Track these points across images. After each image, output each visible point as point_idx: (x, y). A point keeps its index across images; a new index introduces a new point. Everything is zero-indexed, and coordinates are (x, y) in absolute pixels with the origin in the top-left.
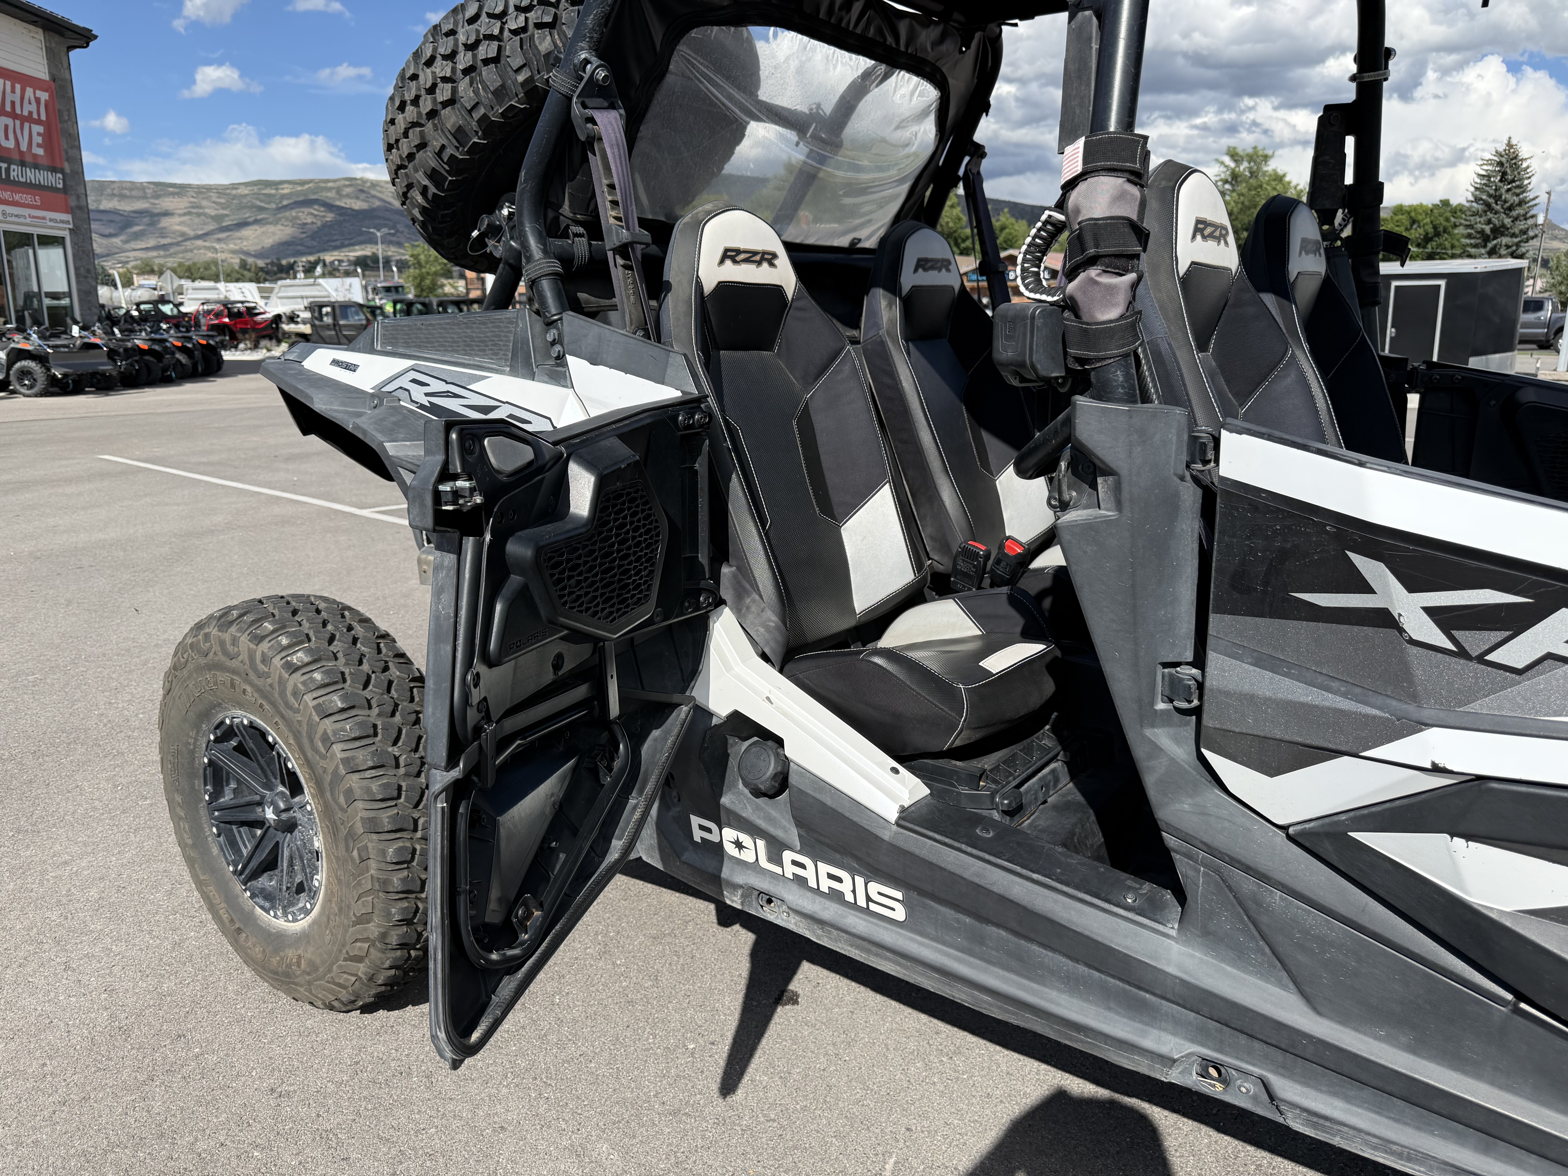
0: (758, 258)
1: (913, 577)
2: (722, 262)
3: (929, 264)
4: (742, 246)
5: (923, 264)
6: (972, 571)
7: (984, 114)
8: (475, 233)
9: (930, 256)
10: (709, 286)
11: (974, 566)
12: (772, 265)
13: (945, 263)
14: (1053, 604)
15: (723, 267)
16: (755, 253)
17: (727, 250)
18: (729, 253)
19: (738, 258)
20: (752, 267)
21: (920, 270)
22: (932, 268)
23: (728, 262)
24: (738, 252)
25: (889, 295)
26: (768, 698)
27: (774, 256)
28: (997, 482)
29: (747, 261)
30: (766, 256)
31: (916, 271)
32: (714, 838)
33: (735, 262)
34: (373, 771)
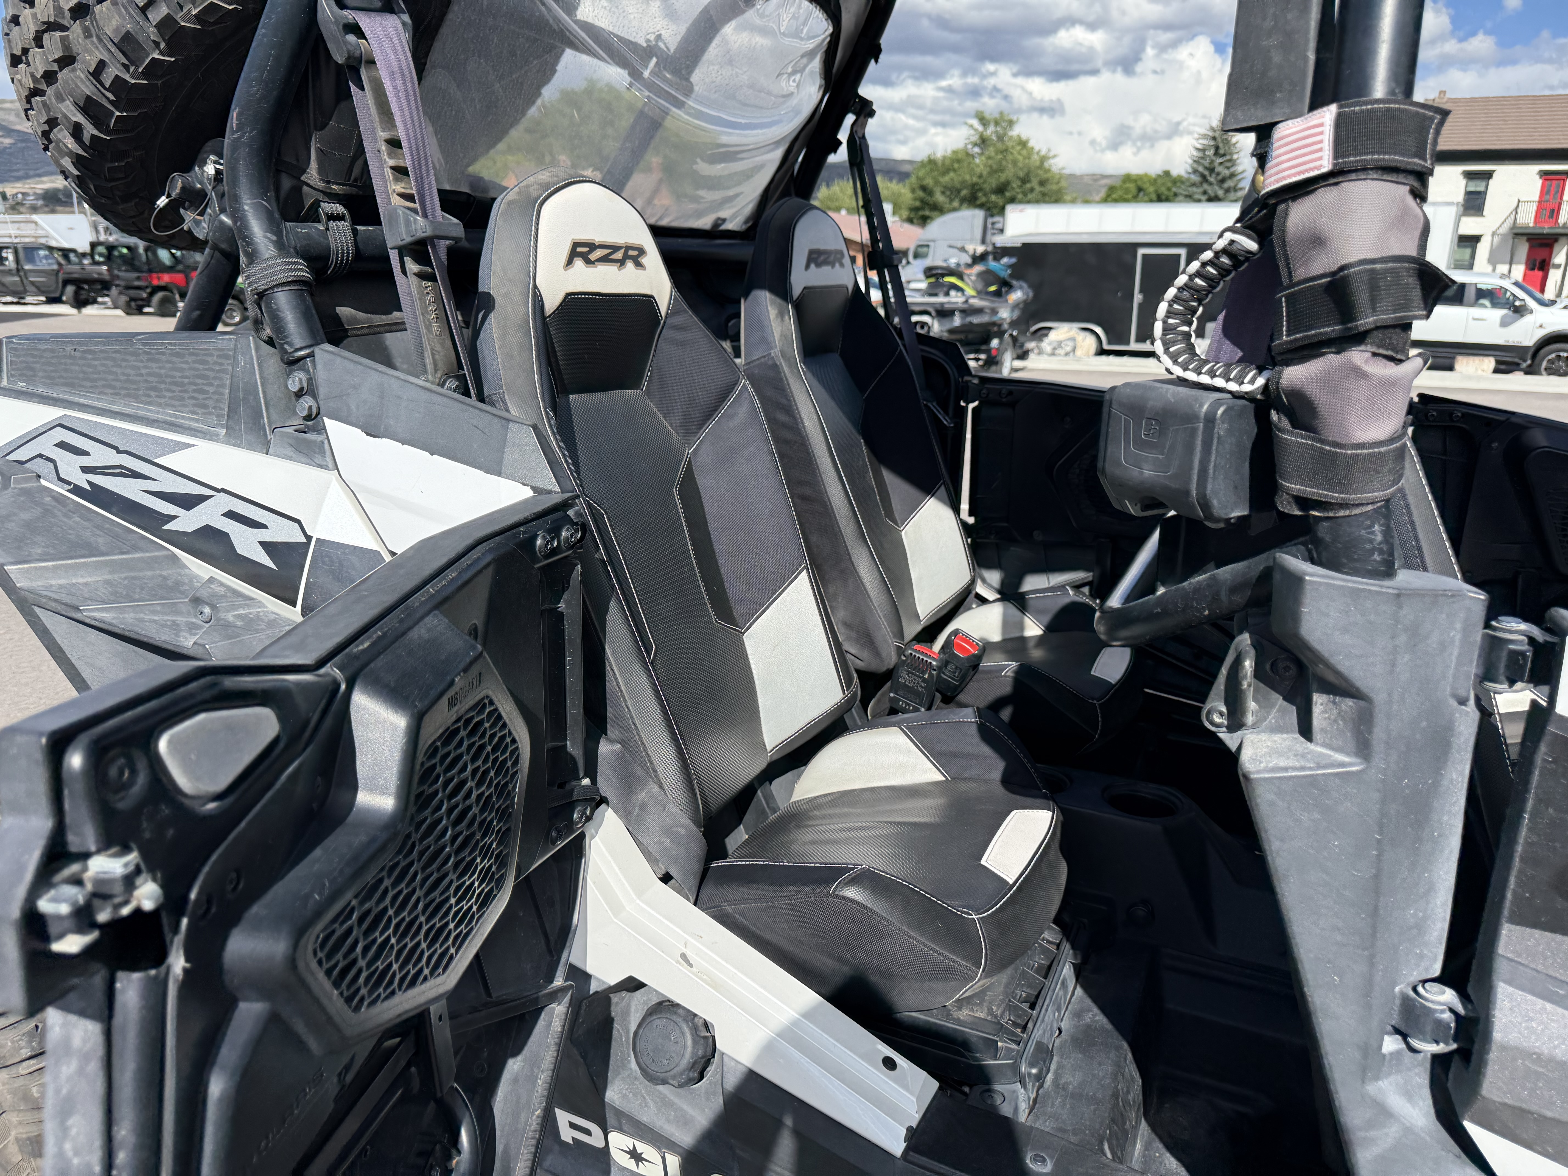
0: (619, 255)
1: (841, 695)
2: (570, 262)
3: (822, 258)
4: (598, 239)
5: (817, 258)
6: (921, 687)
7: (873, 61)
8: (162, 201)
9: (822, 247)
10: (552, 302)
11: (924, 680)
12: (638, 265)
13: (839, 256)
14: (1014, 716)
15: (572, 270)
16: (615, 248)
17: (576, 245)
18: (579, 249)
19: (593, 256)
20: (612, 269)
21: (813, 266)
22: (826, 263)
23: (579, 263)
24: (592, 247)
25: (779, 301)
26: (684, 956)
27: (641, 251)
28: (903, 533)
29: (604, 259)
30: (631, 253)
31: (807, 267)
32: (596, 1140)
33: (588, 262)
34: (32, 1062)
